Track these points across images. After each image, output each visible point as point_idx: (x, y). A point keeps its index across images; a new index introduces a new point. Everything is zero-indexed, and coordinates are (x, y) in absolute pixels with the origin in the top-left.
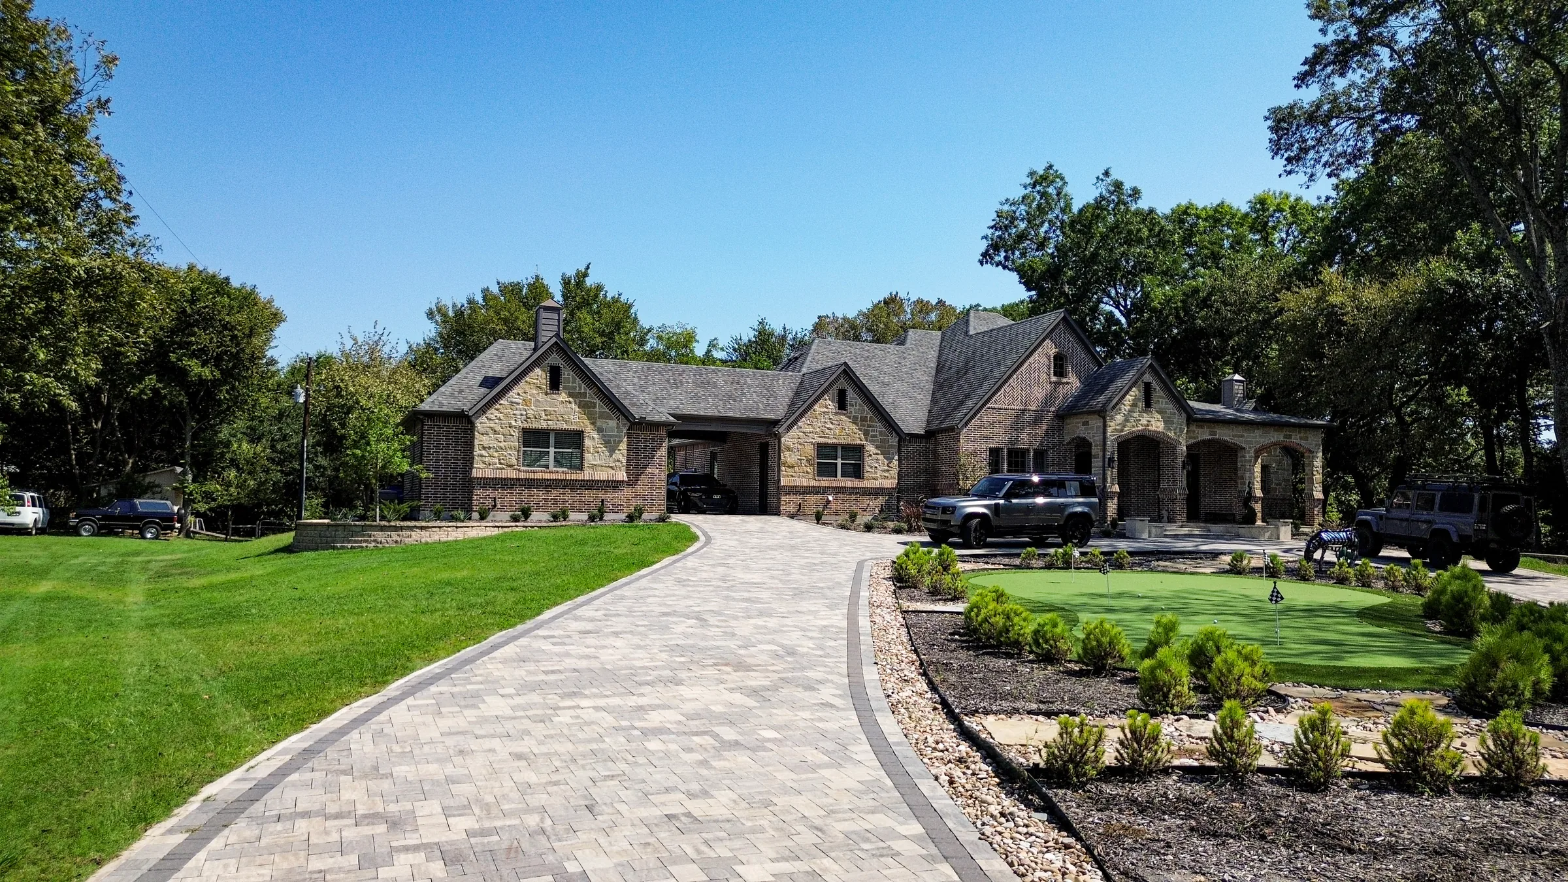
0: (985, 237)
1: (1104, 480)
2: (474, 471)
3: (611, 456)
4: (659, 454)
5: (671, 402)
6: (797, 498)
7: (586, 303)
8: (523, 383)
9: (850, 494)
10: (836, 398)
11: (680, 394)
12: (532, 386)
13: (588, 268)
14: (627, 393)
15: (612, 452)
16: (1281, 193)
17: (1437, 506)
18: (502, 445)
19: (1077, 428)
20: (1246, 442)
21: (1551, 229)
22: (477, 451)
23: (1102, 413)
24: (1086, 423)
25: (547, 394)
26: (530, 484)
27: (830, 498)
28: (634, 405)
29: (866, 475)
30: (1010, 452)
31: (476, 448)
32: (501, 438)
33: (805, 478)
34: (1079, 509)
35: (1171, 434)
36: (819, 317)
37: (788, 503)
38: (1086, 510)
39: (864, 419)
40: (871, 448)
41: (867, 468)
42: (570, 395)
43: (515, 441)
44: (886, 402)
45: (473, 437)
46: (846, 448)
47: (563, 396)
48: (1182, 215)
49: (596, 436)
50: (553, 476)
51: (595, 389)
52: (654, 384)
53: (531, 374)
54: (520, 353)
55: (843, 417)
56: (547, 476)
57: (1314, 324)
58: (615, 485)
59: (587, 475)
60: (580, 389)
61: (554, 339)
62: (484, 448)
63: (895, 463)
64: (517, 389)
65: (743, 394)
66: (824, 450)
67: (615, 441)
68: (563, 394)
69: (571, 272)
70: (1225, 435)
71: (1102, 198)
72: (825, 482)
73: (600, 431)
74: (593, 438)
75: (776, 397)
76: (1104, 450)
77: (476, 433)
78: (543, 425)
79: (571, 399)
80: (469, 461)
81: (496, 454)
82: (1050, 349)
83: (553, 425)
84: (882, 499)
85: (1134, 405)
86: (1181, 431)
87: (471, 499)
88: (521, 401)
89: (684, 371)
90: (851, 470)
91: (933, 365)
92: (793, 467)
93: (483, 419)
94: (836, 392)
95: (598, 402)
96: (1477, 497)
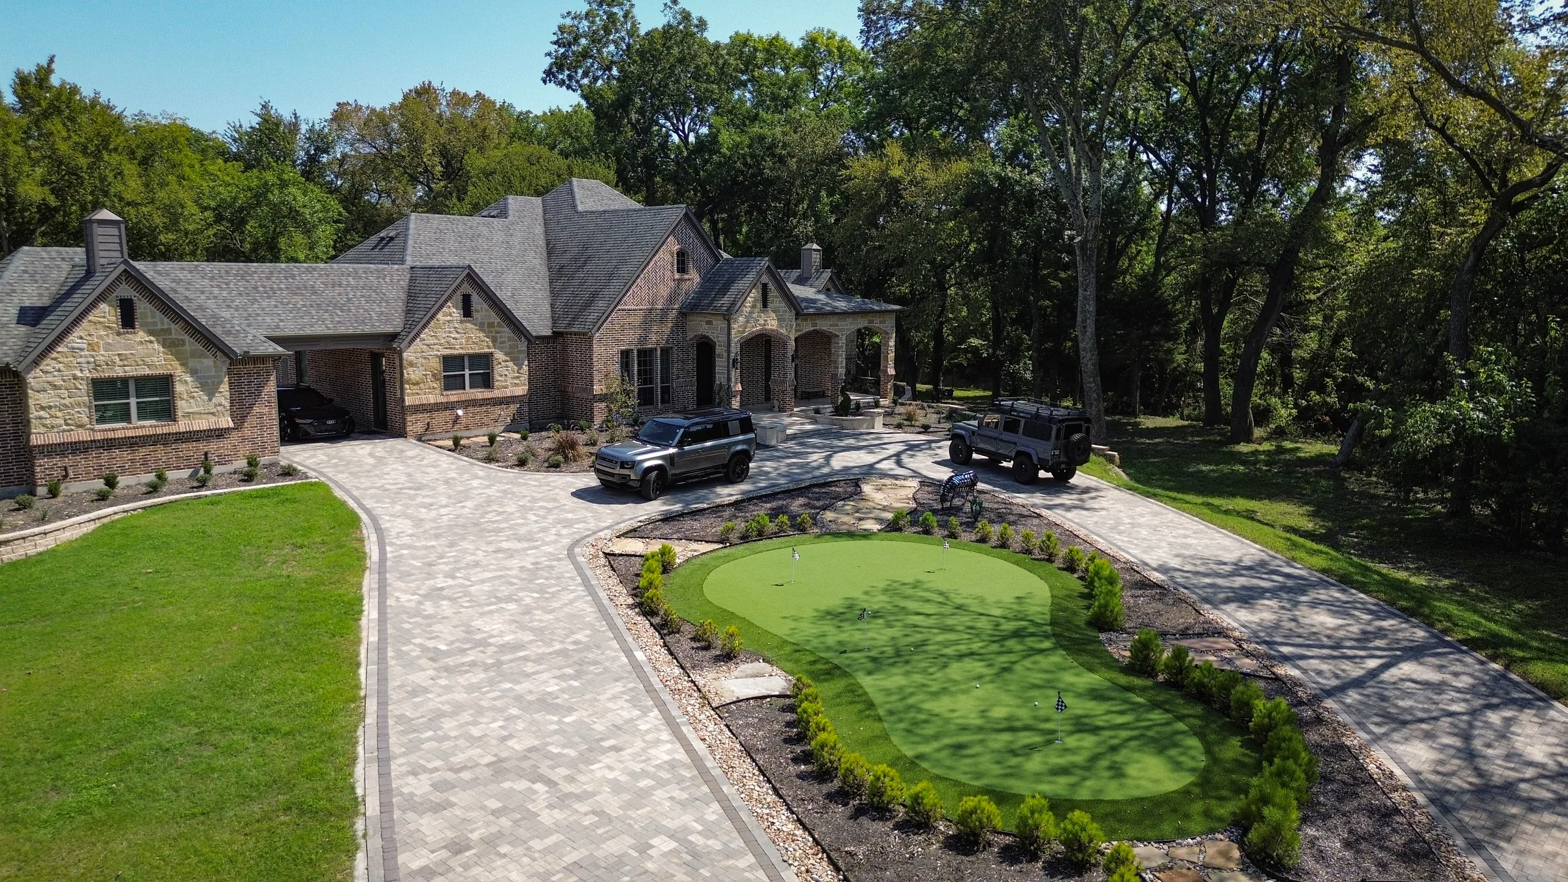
0: (549, 54)
1: (729, 380)
2: (33, 437)
3: (210, 400)
4: (267, 389)
5: (268, 319)
6: (424, 418)
7: (53, 110)
8: (85, 323)
9: (481, 405)
10: (460, 305)
11: (276, 306)
12: (99, 326)
13: (51, 60)
14: (214, 316)
15: (211, 395)
16: (829, 31)
17: (1021, 431)
18: (67, 401)
19: (700, 327)
20: (840, 330)
21: (1091, 160)
22: (34, 413)
23: (728, 316)
24: (709, 323)
25: (119, 334)
26: (109, 444)
27: (460, 412)
28: (229, 333)
29: (496, 384)
30: (639, 351)
31: (32, 409)
32: (64, 393)
33: (432, 395)
34: (739, 448)
35: (783, 331)
36: (338, 104)
37: (414, 424)
38: (745, 447)
39: (491, 325)
40: (499, 355)
41: (497, 377)
42: (151, 333)
43: (83, 394)
44: (503, 295)
45: (26, 396)
46: (472, 357)
47: (141, 335)
48: (741, 42)
49: (189, 379)
50: (139, 433)
51: (182, 323)
52: (240, 295)
53: (95, 312)
54: (58, 266)
55: (469, 325)
56: (130, 433)
57: (877, 195)
58: (219, 434)
59: (182, 426)
60: (162, 324)
61: (122, 267)
62: (43, 408)
63: (526, 368)
64: (78, 332)
65: (349, 300)
66: (451, 362)
67: (213, 383)
68: (141, 333)
69: (29, 68)
70: (824, 325)
71: (670, 26)
72: (454, 396)
73: (193, 372)
74: (186, 382)
75: (387, 302)
76: (729, 352)
77: (30, 391)
78: (119, 372)
79: (152, 338)
80: (22, 423)
81: (59, 414)
82: (673, 245)
83: (131, 371)
84: (513, 408)
85: (754, 306)
86: (791, 326)
87: (33, 473)
88: (85, 346)
89: (271, 272)
90: (480, 378)
91: (542, 242)
92: (417, 384)
93: (37, 372)
94: (460, 298)
95: (186, 338)
96: (1054, 428)
